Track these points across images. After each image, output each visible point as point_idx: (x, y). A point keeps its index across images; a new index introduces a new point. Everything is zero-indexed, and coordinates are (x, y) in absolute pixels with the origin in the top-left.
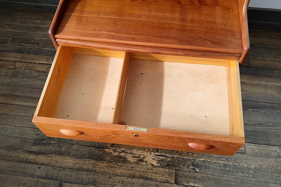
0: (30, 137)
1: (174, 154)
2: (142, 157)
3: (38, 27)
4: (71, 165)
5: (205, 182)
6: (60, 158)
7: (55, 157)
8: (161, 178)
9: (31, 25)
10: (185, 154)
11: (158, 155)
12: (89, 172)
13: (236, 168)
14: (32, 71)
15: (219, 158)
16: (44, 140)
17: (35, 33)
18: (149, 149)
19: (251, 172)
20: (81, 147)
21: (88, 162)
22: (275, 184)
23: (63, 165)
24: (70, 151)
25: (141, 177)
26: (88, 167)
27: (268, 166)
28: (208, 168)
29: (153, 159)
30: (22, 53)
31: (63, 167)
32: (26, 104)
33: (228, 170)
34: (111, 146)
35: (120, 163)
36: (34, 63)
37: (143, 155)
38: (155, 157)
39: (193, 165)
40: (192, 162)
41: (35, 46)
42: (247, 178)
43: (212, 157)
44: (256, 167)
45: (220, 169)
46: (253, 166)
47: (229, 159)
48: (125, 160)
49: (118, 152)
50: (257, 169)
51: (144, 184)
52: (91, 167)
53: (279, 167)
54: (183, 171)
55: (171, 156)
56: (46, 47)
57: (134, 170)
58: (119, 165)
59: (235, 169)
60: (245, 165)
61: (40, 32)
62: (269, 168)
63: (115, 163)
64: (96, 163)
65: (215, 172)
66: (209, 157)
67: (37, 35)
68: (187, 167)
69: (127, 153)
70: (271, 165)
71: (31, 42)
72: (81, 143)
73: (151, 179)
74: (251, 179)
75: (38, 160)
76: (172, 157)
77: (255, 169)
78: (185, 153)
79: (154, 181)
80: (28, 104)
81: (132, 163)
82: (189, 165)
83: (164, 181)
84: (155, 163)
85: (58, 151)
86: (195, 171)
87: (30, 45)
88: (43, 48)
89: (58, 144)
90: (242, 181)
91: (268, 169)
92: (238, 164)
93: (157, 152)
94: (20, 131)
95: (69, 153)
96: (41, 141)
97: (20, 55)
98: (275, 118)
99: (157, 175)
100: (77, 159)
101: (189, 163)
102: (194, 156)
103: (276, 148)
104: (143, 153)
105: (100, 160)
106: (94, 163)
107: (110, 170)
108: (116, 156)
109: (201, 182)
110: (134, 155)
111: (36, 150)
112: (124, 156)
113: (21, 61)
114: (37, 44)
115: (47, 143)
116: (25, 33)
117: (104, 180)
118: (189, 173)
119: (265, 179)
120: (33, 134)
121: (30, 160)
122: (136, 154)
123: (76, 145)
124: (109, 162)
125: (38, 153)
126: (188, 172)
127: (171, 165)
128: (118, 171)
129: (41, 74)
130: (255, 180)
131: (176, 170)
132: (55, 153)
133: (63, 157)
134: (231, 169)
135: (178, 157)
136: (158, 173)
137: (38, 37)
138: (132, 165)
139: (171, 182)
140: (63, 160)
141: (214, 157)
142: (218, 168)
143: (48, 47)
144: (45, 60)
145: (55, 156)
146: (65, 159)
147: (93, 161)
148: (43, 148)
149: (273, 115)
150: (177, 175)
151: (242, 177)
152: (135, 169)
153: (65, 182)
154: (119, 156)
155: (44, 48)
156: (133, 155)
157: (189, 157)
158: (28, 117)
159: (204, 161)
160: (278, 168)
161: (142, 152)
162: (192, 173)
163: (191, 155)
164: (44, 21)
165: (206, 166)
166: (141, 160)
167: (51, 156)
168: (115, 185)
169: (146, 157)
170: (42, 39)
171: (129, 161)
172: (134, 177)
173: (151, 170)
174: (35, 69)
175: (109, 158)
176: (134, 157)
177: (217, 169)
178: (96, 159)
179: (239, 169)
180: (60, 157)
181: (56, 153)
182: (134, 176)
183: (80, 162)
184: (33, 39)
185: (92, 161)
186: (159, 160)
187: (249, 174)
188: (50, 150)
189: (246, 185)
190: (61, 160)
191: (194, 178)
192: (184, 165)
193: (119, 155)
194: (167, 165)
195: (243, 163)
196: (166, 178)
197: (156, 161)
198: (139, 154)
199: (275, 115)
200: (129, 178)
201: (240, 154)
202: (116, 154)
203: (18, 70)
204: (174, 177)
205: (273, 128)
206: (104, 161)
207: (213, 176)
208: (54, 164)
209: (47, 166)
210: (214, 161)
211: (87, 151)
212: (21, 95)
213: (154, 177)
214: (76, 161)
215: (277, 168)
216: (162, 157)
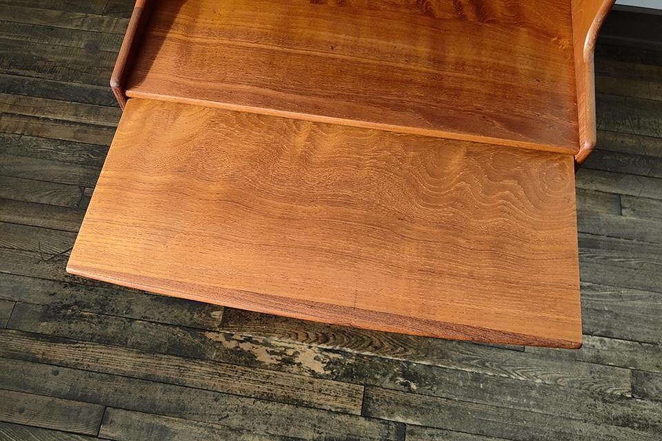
0: (34, 300)
1: (363, 347)
2: (290, 352)
3: (52, 28)
4: (128, 368)
5: (428, 414)
6: (103, 351)
7: (91, 350)
8: (330, 404)
9: (36, 22)
10: (387, 348)
11: (326, 350)
12: (168, 386)
13: (500, 383)
14: (40, 139)
15: (463, 359)
16: (67, 307)
17: (47, 43)
18: (308, 336)
19: (534, 393)
20: (152, 328)
21: (168, 363)
22: (586, 422)
23: (111, 368)
24: (125, 336)
25: (286, 400)
26: (167, 374)
27: (573, 382)
28: (438, 384)
29: (315, 359)
30: (15, 94)
31: (109, 372)
32: (25, 219)
33: (481, 387)
34: (219, 327)
35: (239, 367)
36: (44, 119)
37: (293, 349)
38: (319, 355)
39: (404, 376)
40: (403, 367)
41: (47, 76)
42: (522, 408)
43: (448, 357)
44: (545, 384)
45: (464, 386)
46: (539, 381)
47: (487, 364)
48: (251, 361)
49: (237, 340)
50: (547, 388)
51: (293, 416)
52: (173, 374)
53: (596, 383)
54: (382, 388)
55: (356, 352)
56: (72, 81)
57: (272, 384)
58: (237, 371)
59: (498, 386)
60: (521, 378)
61: (59, 40)
62: (575, 385)
63: (227, 367)
64: (185, 365)
65: (453, 392)
66: (441, 358)
67: (51, 47)
68: (391, 379)
69: (257, 342)
70: (579, 379)
71: (35, 65)
72: (151, 317)
73: (309, 406)
74: (533, 410)
75: (52, 354)
76: (358, 355)
77: (544, 387)
78: (387, 346)
79: (315, 411)
80: (29, 219)
81: (267, 366)
82: (396, 375)
83: (339, 410)
84: (319, 368)
85: (99, 336)
86: (409, 389)
87: (33, 73)
88: (65, 83)
89: (98, 317)
90: (512, 414)
91: (573, 387)
92: (505, 375)
93: (324, 342)
94: (12, 286)
95: (125, 341)
96: (61, 309)
97: (11, 99)
98: (597, 270)
99: (323, 396)
100: (143, 355)
101: (395, 370)
102: (407, 353)
103: (593, 341)
104: (293, 343)
105: (195, 359)
106: (181, 365)
107: (216, 383)
108: (232, 351)
109: (419, 415)
110: (273, 349)
111: (47, 332)
112: (249, 351)
113: (12, 112)
114: (52, 71)
115: (73, 315)
116: (22, 43)
117: (203, 404)
118: (396, 392)
119: (564, 411)
120: (43, 292)
121: (34, 354)
122: (277, 347)
123: (140, 322)
124: (216, 362)
125: (53, 339)
126: (392, 392)
127: (356, 374)
128: (236, 385)
129: (59, 147)
130: (541, 412)
131: (366, 385)
132: (91, 339)
133: (109, 349)
134: (489, 386)
135: (372, 355)
136: (326, 393)
137: (53, 53)
138: (267, 373)
139: (354, 413)
140: (110, 356)
141: (453, 356)
142: (461, 384)
143: (78, 79)
144: (70, 113)
145: (92, 346)
146: (114, 355)
147: (178, 361)
148: (64, 328)
149: (593, 263)
150: (367, 398)
151: (514, 404)
152: (273, 382)
153: (115, 408)
154: (238, 349)
155: (69, 83)
156: (269, 349)
157: (396, 357)
158: (31, 251)
159: (429, 365)
160: (595, 385)
161: (292, 341)
162: (401, 393)
163: (402, 352)
164: (69, 13)
165: (433, 378)
166: (289, 361)
167: (83, 345)
168: (228, 416)
169: (299, 353)
170: (63, 58)
171: (260, 362)
172: (269, 398)
173: (310, 385)
174: (45, 135)
175: (215, 354)
176: (272, 353)
177: (457, 385)
178: (186, 357)
179: (508, 386)
180: (103, 348)
181: (94, 340)
182: (271, 397)
183: (149, 361)
184: (41, 59)
185: (176, 361)
186: (328, 360)
187: (529, 398)
188: (81, 332)
189: (519, 423)
190: (105, 355)
191: (404, 405)
192: (384, 375)
193: (238, 347)
194: (346, 373)
195: (517, 372)
196: (342, 402)
197: (323, 363)
198: (284, 347)
199: (597, 263)
200: (259, 402)
201: (512, 352)
202: (231, 345)
203: (5, 135)
204: (361, 402)
205: (591, 293)
206: (202, 360)
207: (449, 401)
208: (89, 366)
209: (73, 370)
210: (453, 367)
211: (165, 337)
212: (12, 197)
213: (315, 400)
214: (138, 360)
215: (593, 387)
216: (336, 356)
